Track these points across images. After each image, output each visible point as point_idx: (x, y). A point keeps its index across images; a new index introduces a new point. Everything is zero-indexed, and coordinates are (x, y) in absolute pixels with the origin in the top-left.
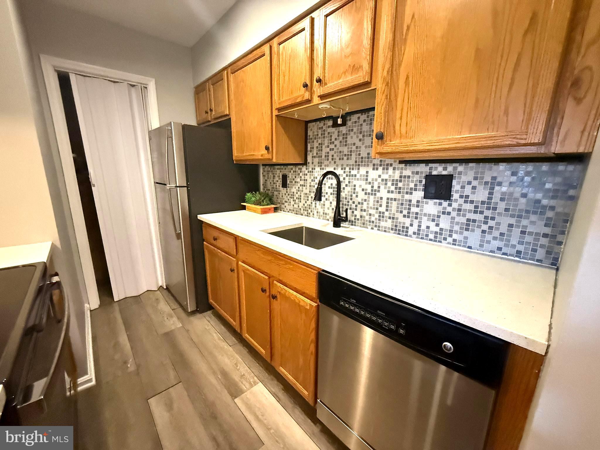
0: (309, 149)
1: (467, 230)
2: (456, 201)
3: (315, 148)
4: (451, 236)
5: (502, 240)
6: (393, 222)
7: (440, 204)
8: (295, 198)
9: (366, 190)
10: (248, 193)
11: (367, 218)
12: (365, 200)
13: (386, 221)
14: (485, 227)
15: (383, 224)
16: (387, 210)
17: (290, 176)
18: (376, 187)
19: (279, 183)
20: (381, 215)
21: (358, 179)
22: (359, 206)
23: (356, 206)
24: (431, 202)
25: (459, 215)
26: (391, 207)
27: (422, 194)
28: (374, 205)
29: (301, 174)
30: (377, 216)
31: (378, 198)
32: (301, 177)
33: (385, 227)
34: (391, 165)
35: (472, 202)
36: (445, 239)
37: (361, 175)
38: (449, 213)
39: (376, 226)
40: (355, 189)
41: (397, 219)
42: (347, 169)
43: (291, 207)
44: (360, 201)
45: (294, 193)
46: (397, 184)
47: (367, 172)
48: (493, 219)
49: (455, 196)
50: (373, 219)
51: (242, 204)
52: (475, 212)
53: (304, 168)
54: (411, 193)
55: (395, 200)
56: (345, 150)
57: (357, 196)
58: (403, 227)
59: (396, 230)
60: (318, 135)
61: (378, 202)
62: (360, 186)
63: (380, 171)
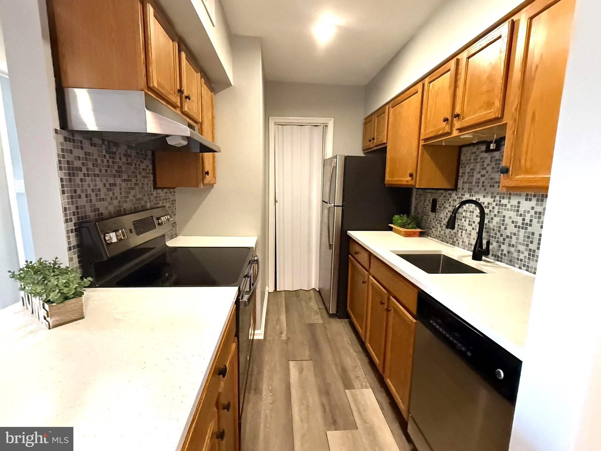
0: (460, 174)
3: (467, 173)
8: (442, 225)
9: (517, 222)
10: (396, 215)
11: (515, 255)
12: (515, 234)
15: (532, 264)
16: (538, 248)
17: (440, 201)
18: (527, 221)
19: (429, 208)
21: (508, 210)
22: (507, 240)
23: (504, 239)
28: (524, 241)
29: (450, 200)
30: (526, 254)
31: (529, 232)
32: (450, 203)
37: (511, 206)
39: (524, 265)
40: (504, 221)
42: (498, 198)
43: (438, 233)
44: (509, 234)
45: (441, 218)
47: (519, 203)
50: (522, 257)
51: (390, 225)
53: (454, 194)
56: (497, 177)
57: (506, 229)
60: (470, 160)
61: (528, 237)
62: (510, 218)
63: (533, 203)
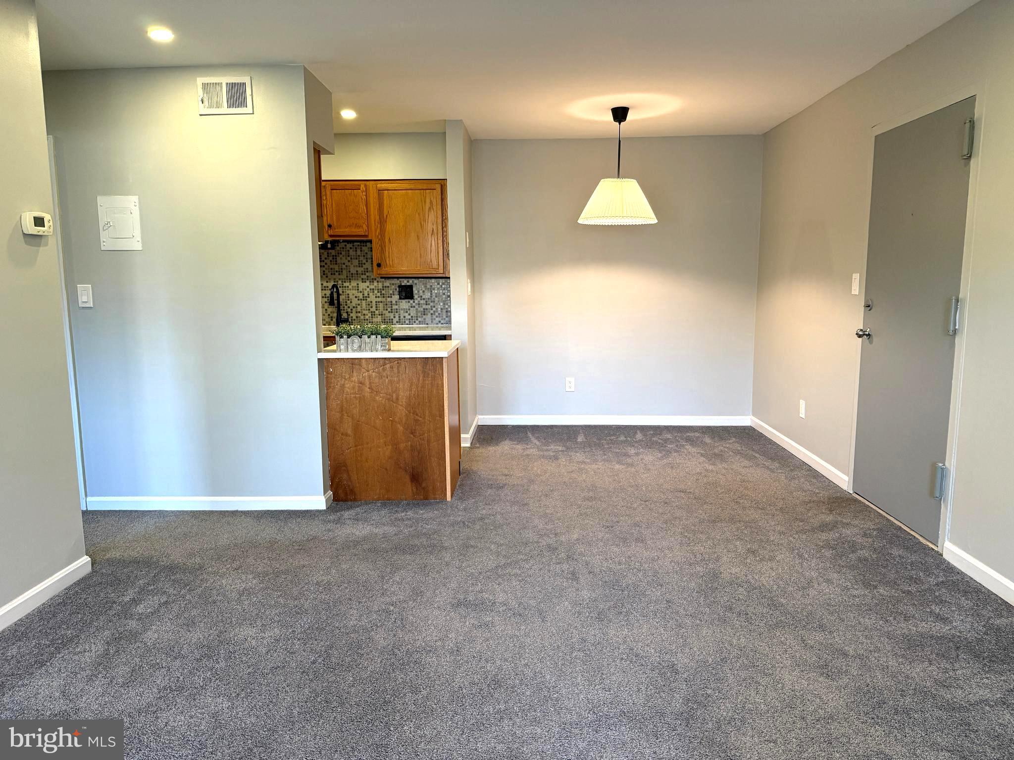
1: (424, 314)
2: (417, 299)
4: (417, 320)
5: (440, 317)
6: (382, 317)
7: (409, 302)
9: (359, 297)
11: (362, 317)
12: (359, 305)
13: (377, 317)
14: (432, 312)
15: (375, 320)
16: (377, 310)
18: (366, 295)
20: (373, 314)
21: (350, 290)
22: (354, 309)
23: (352, 310)
24: (404, 301)
25: (419, 307)
26: (379, 307)
27: (398, 297)
28: (366, 307)
30: (370, 315)
31: (369, 302)
33: (377, 322)
34: (375, 279)
35: (424, 299)
36: (415, 322)
37: (353, 287)
38: (414, 307)
39: (370, 322)
40: (348, 297)
41: (385, 314)
44: (354, 305)
46: (381, 292)
47: (358, 284)
48: (434, 307)
49: (416, 297)
50: (367, 317)
52: (426, 304)
54: (391, 297)
55: (381, 302)
56: (336, 268)
57: (351, 302)
58: (389, 319)
59: (385, 322)
61: (369, 305)
62: (353, 295)
63: (368, 283)
